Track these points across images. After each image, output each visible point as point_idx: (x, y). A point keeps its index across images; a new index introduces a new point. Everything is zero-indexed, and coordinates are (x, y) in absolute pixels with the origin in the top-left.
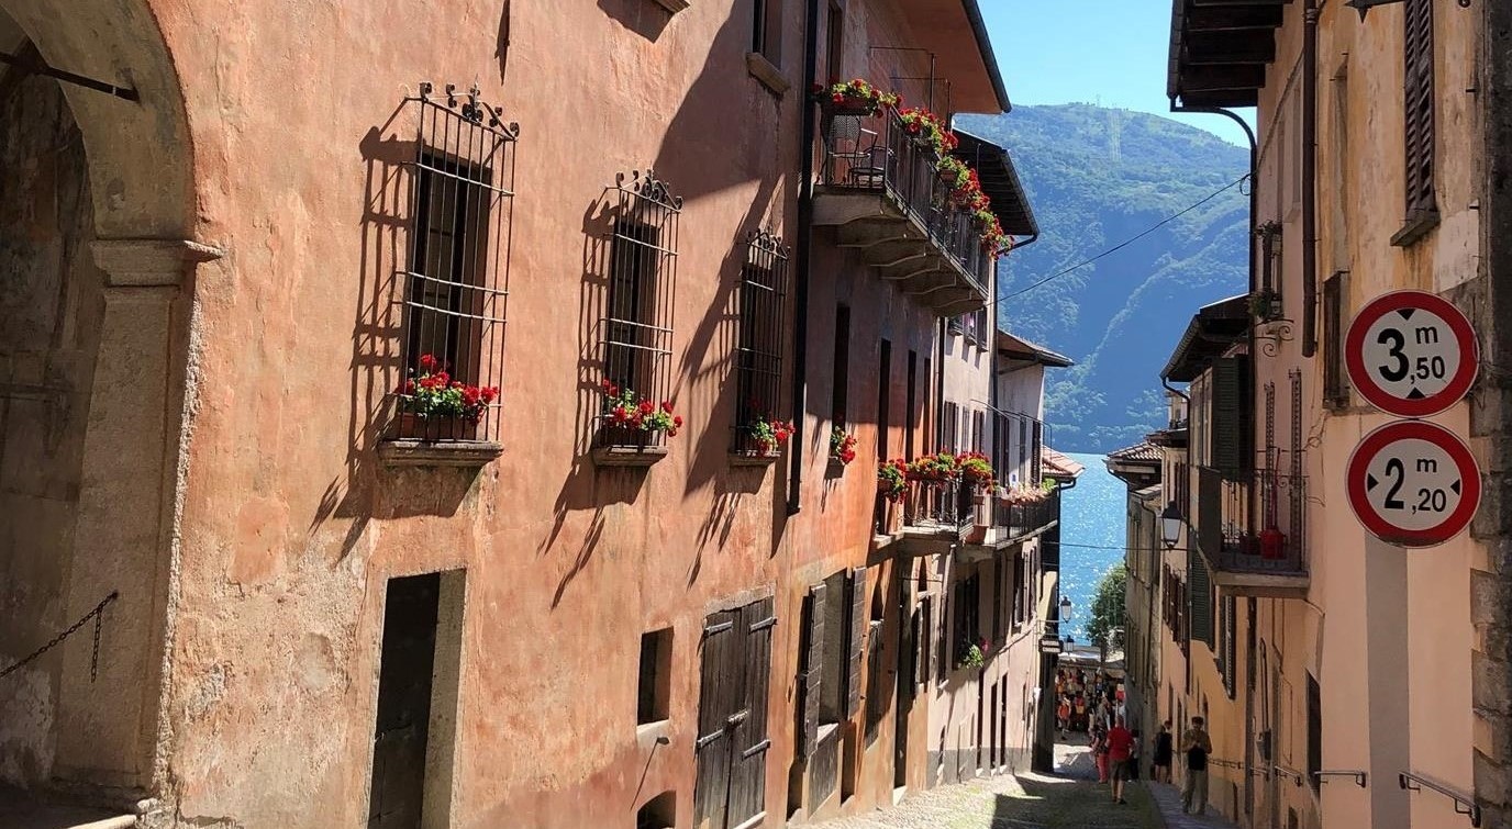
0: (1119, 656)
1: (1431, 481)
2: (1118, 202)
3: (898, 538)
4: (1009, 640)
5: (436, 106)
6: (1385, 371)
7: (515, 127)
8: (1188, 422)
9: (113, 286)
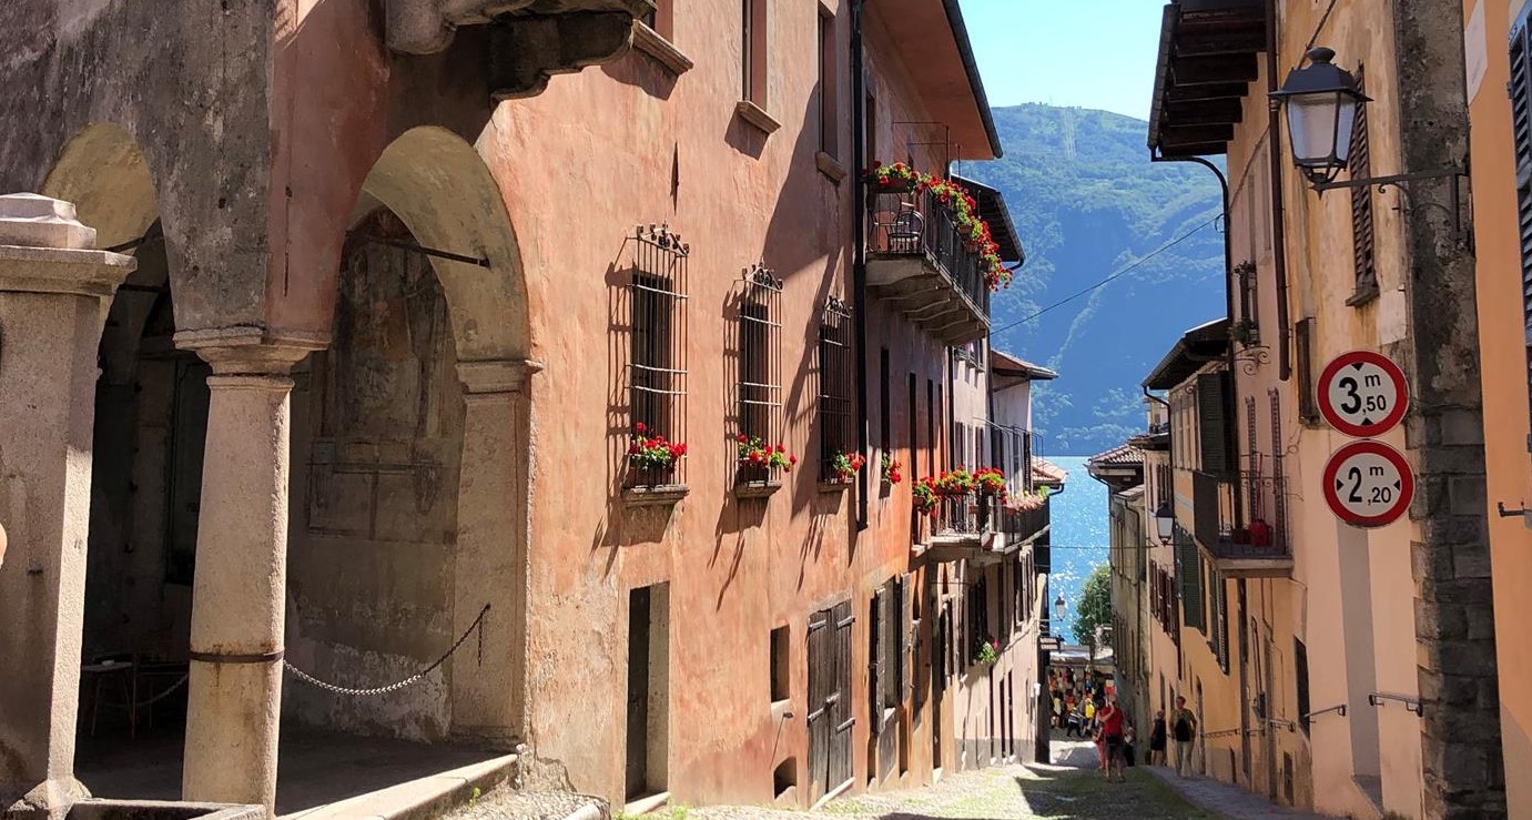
0: (1108, 652)
1: (1380, 482)
2: (1075, 201)
3: (929, 547)
4: (1013, 638)
5: (646, 242)
6: (1345, 407)
7: (687, 247)
8: (1168, 426)
9: (470, 393)
